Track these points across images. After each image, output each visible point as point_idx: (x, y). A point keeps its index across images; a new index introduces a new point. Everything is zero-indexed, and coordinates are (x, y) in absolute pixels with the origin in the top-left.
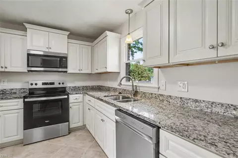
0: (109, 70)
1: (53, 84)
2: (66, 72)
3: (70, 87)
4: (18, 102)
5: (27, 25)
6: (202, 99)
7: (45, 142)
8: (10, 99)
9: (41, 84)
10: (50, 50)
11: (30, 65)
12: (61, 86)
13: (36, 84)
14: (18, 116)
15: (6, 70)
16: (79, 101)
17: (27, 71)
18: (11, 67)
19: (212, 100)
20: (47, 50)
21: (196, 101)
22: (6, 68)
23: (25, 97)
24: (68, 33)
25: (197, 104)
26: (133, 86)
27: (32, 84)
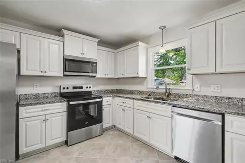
0: (140, 75)
1: (81, 88)
2: (95, 76)
4: (62, 105)
5: (65, 31)
6: (234, 97)
7: (86, 142)
9: (72, 88)
10: (84, 56)
11: (67, 70)
13: (68, 88)
14: (62, 118)
15: (46, 74)
16: (109, 103)
17: (63, 75)
18: (50, 71)
19: (242, 97)
20: (81, 56)
21: (229, 98)
22: (46, 72)
24: (97, 40)
25: (230, 100)
26: (166, 89)
27: (64, 88)
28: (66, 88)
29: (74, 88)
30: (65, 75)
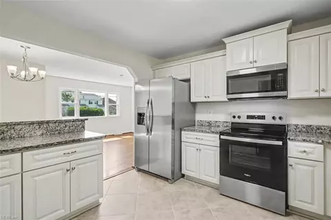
1: (263, 117)
2: (285, 97)
3: (296, 126)
5: (226, 40)
8: (209, 133)
9: (246, 117)
10: (256, 65)
11: (230, 92)
12: (278, 122)
13: (239, 117)
14: (215, 154)
15: (209, 100)
16: (313, 157)
17: (227, 100)
20: (251, 66)
22: (209, 97)
23: (222, 133)
24: (288, 24)
27: (234, 117)
28: (237, 117)
29: (249, 117)
30: (230, 100)
